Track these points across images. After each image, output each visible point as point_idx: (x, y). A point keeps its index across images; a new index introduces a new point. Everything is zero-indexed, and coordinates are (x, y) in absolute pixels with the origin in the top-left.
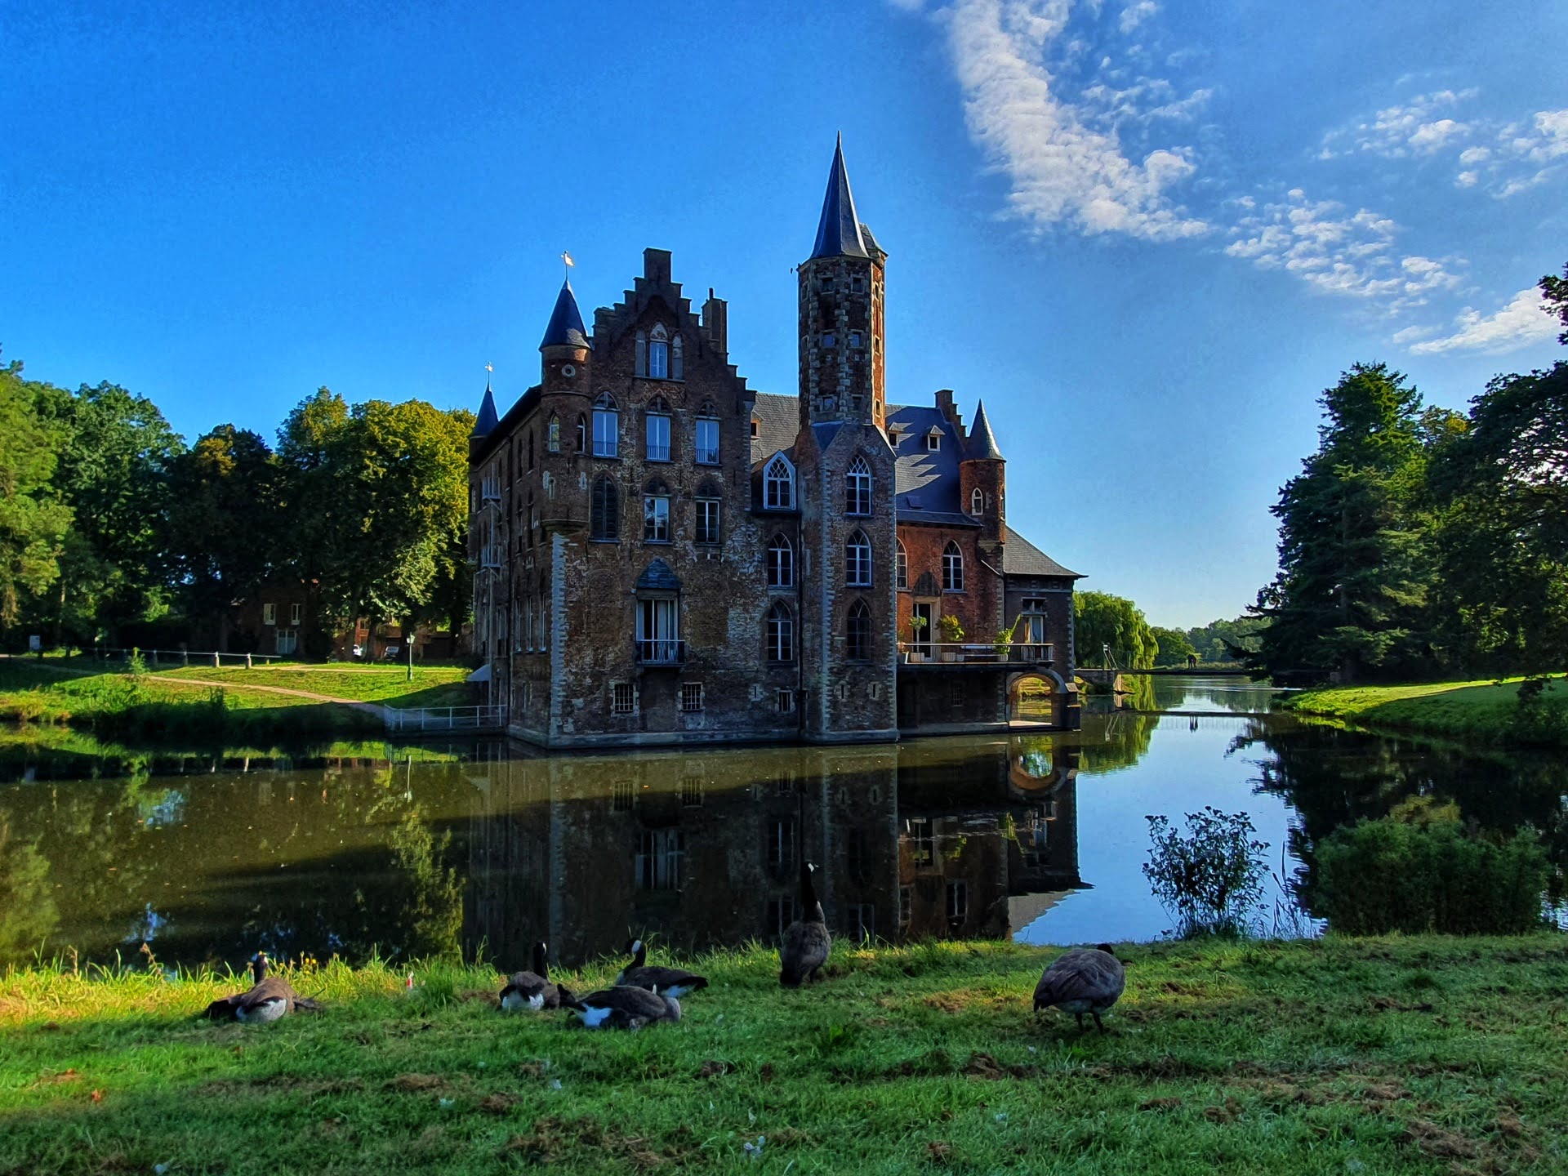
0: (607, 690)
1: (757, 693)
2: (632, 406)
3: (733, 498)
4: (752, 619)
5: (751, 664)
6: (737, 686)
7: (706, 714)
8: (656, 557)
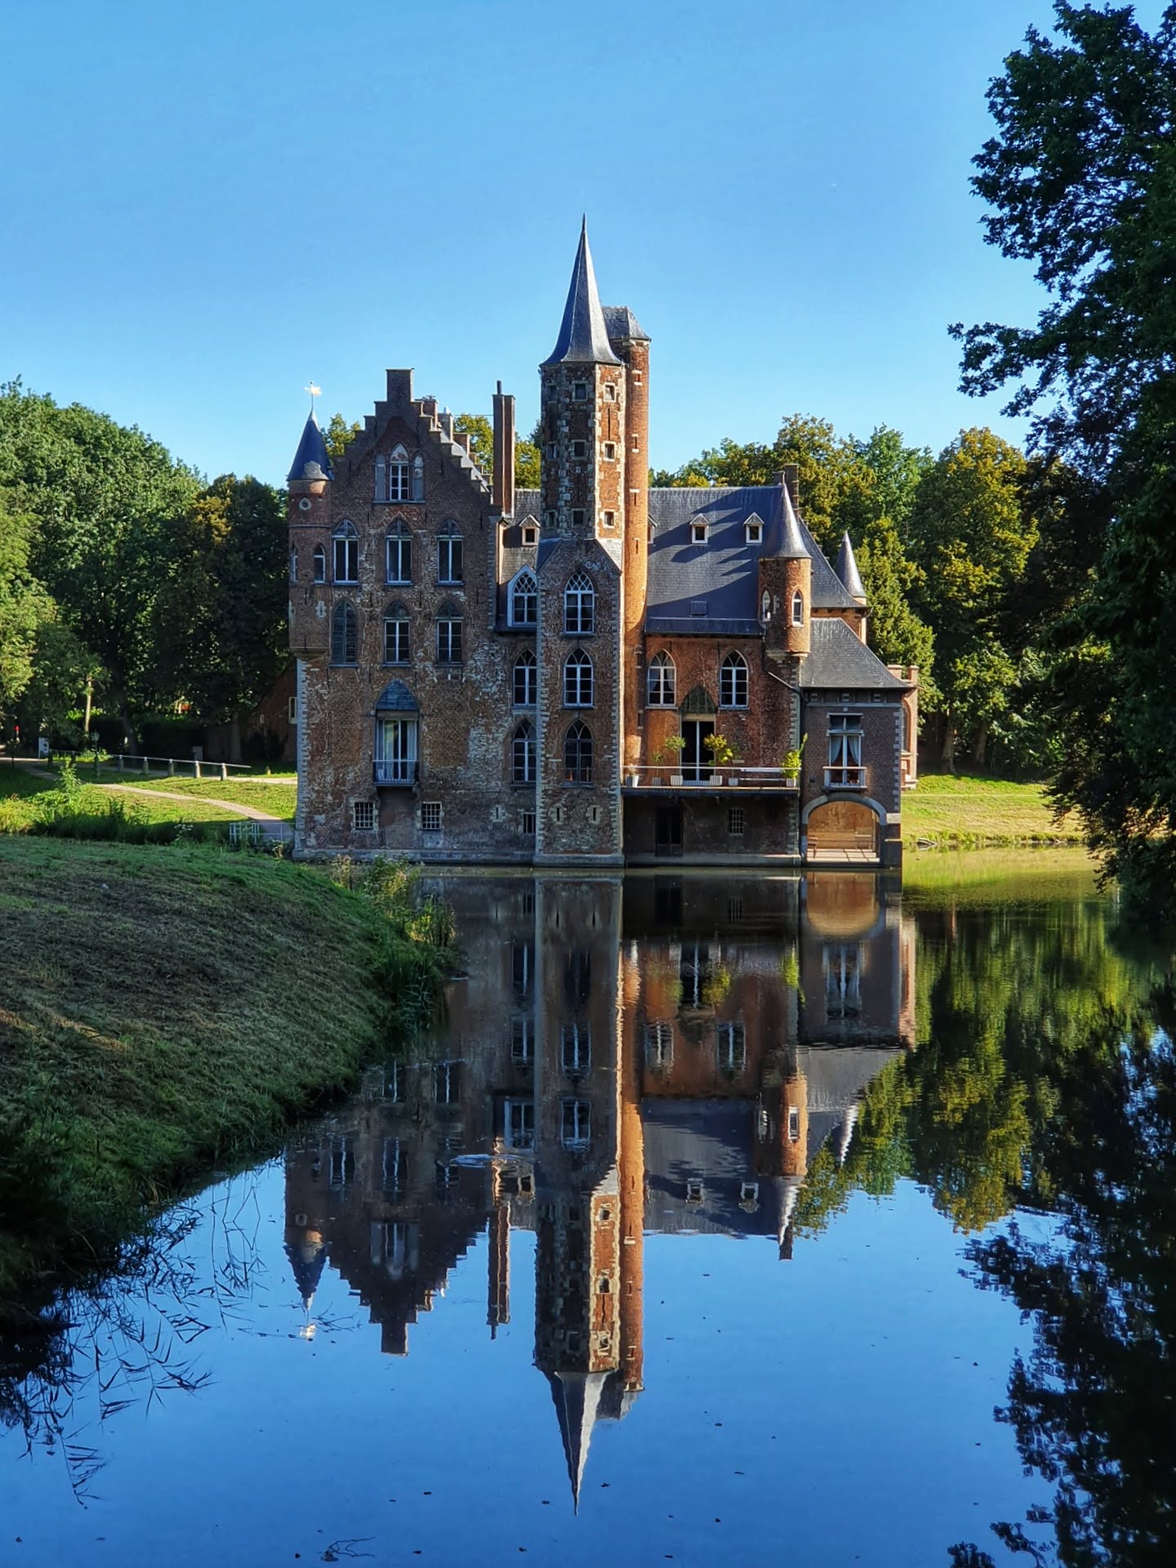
0: (347, 808)
1: (499, 815)
2: (372, 532)
3: (476, 616)
4: (495, 739)
5: (493, 784)
6: (477, 806)
7: (445, 833)
8: (394, 679)
